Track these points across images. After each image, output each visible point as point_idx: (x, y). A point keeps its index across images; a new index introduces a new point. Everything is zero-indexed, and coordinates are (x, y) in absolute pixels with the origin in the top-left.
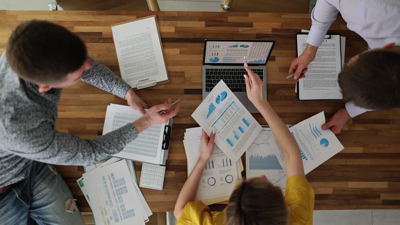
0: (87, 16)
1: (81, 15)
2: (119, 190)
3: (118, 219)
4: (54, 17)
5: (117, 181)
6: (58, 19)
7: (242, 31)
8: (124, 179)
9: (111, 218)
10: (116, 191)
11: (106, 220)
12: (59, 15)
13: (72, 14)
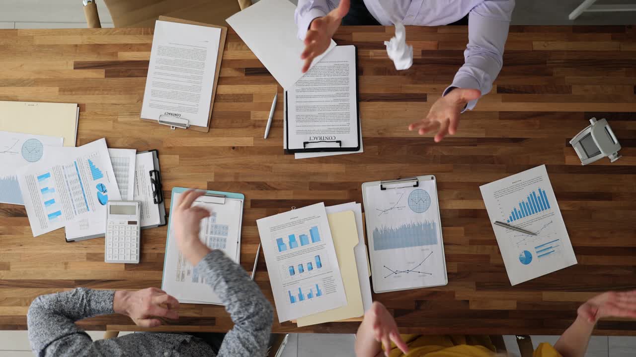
0: (137, 36)
1: (129, 34)
2: (214, 239)
3: (197, 278)
4: (89, 38)
5: (216, 227)
6: (93, 41)
7: (374, 56)
8: (227, 228)
9: (189, 273)
10: (211, 239)
11: (181, 272)
12: (96, 34)
13: (114, 33)
